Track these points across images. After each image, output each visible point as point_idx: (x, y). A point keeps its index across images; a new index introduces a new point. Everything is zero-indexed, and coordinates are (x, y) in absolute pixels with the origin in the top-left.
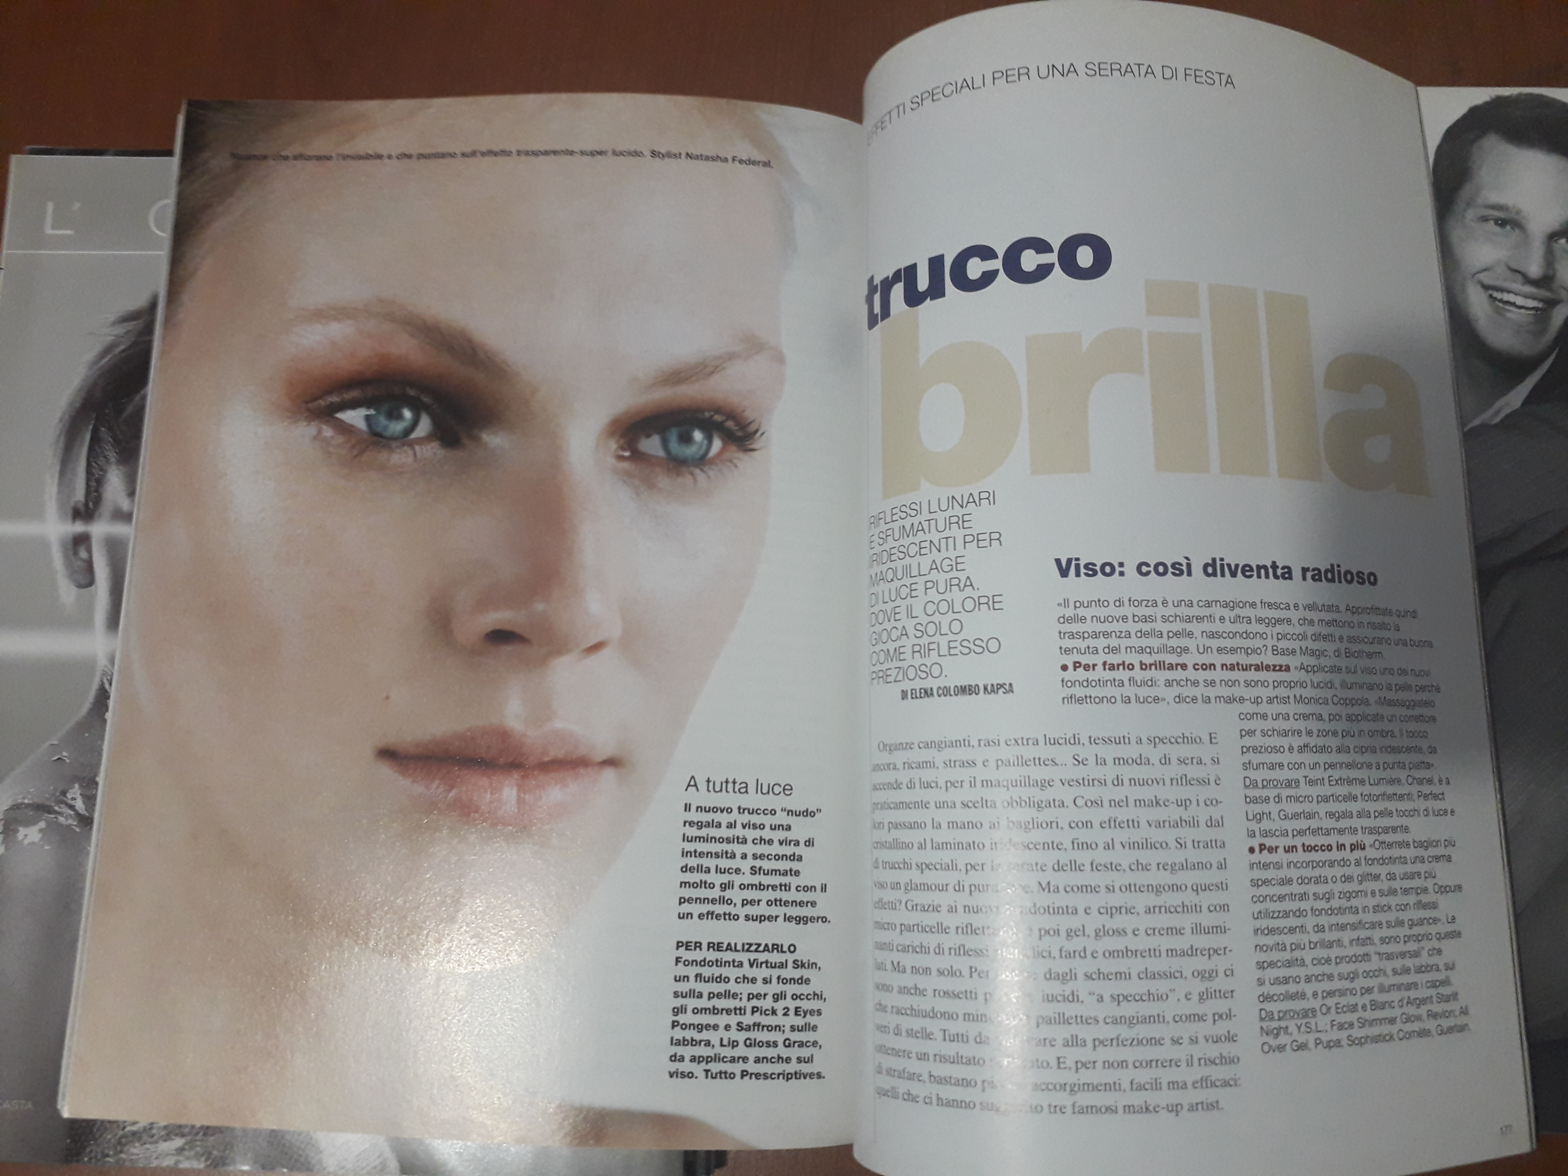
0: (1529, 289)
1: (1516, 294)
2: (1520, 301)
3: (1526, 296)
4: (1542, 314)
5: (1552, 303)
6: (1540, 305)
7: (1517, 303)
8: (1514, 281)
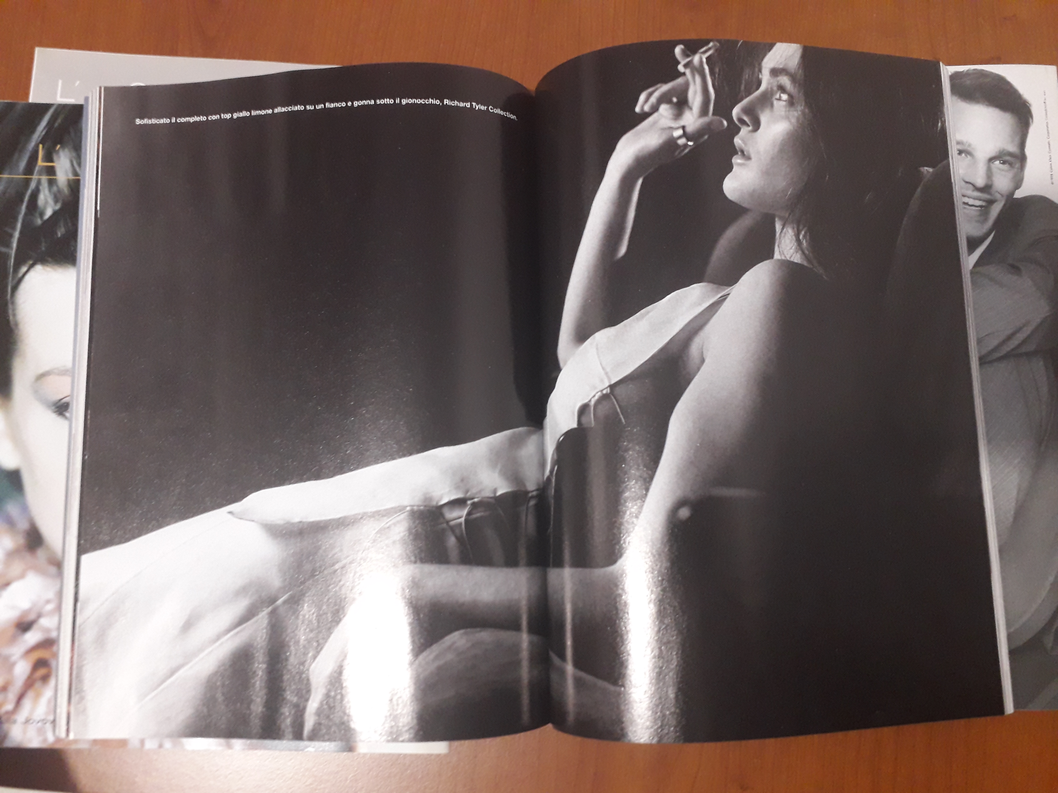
0: (976, 194)
1: (969, 197)
2: (971, 202)
3: (975, 199)
4: (985, 210)
5: (991, 202)
6: (984, 204)
7: (970, 203)
8: (967, 189)
